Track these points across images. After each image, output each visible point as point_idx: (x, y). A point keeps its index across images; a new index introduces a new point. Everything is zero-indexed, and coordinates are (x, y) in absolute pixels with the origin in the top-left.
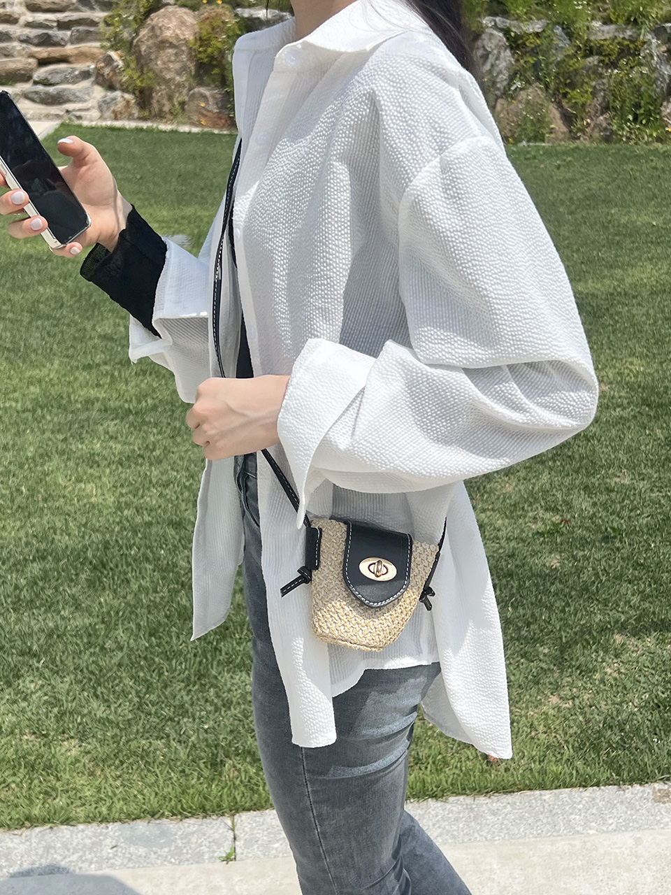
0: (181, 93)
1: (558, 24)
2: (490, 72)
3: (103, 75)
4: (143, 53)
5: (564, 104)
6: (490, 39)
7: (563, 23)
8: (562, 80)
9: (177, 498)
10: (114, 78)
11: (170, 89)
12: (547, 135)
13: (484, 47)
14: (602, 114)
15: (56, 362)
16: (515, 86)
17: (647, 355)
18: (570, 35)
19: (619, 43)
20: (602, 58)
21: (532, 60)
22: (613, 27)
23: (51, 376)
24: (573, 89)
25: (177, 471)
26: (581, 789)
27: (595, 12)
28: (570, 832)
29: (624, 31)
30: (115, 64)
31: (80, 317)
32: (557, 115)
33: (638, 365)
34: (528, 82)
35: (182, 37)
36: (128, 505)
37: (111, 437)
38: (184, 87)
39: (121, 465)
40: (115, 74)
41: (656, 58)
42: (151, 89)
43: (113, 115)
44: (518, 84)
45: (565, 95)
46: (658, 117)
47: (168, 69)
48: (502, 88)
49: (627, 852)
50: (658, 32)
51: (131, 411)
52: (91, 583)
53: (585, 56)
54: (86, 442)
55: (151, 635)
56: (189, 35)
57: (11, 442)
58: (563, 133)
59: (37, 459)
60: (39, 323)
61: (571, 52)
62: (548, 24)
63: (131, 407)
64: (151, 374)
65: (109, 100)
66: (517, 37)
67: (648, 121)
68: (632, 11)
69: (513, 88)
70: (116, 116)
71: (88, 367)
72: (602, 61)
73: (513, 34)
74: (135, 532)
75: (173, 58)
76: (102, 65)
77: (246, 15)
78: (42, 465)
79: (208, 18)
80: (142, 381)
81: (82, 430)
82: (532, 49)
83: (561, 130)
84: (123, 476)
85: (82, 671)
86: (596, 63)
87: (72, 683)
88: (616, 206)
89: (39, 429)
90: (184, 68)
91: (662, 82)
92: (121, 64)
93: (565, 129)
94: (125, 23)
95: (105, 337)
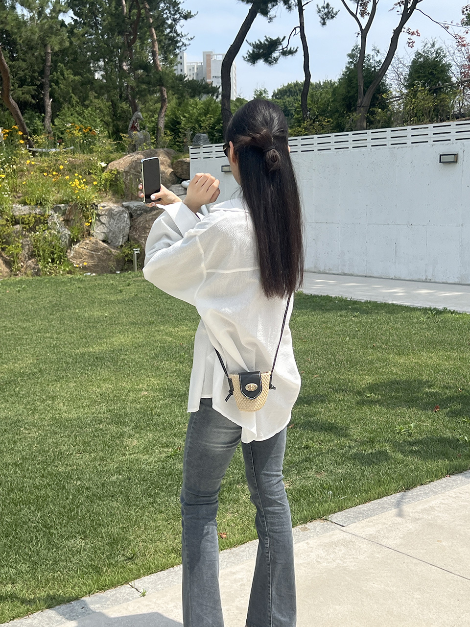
5: (4, 255)
14: (30, 259)
19: (34, 217)
22: (27, 207)
24: (9, 245)
29: (35, 209)
41: (58, 225)
46: (66, 259)
53: (13, 225)
58: (7, 272)
61: (4, 223)
67: (60, 262)
68: (38, 197)
72: (25, 228)
83: (5, 270)
86: (21, 229)
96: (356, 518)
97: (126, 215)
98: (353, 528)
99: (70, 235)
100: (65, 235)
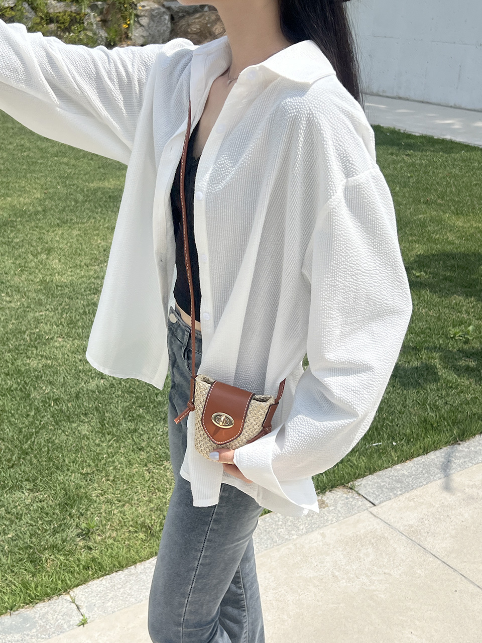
18: (34, 9)
19: (69, 15)
20: (59, 25)
22: (63, 3)
28: (283, 540)
29: (70, 6)
41: (94, 26)
49: (321, 543)
50: (93, 7)
53: (47, 24)
61: (38, 20)
82: (10, 19)
96: (392, 489)
97: (167, 17)
98: (387, 509)
99: (106, 38)
100: (101, 36)
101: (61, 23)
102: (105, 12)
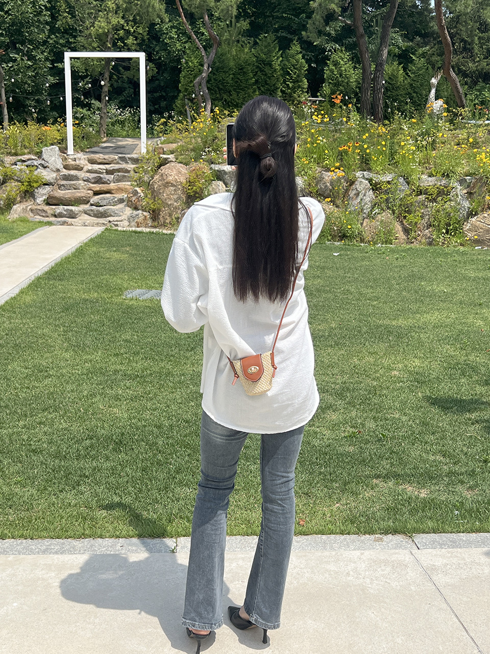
0: (177, 213)
1: (402, 176)
2: (360, 203)
3: (131, 201)
4: (155, 189)
5: (404, 222)
6: (360, 185)
7: (404, 176)
8: (403, 208)
9: (160, 415)
10: (138, 203)
11: (170, 210)
12: (394, 240)
13: (356, 189)
14: (427, 229)
15: (100, 352)
16: (375, 212)
17: (423, 358)
18: (408, 183)
19: (437, 188)
20: (428, 196)
21: (385, 197)
22: (434, 178)
23: (97, 359)
24: (411, 214)
25: (161, 404)
26: (341, 535)
27: (424, 169)
28: (331, 549)
29: (441, 181)
30: (139, 195)
31: (113, 331)
32: (400, 229)
33: (417, 362)
34: (382, 209)
35: (179, 181)
36: (134, 418)
37: (127, 388)
38: (179, 209)
39: (132, 400)
40: (139, 201)
41: (460, 197)
42: (159, 210)
43: (136, 224)
44: (377, 210)
45: (405, 217)
46: (461, 231)
47: (170, 199)
48: (367, 213)
49: (356, 557)
50: (462, 182)
51: (138, 376)
52: (114, 450)
53: (418, 195)
54: (114, 389)
55: (143, 471)
56: (183, 180)
57: (75, 389)
58: (404, 239)
59: (89, 396)
60: (91, 333)
61: (408, 192)
62: (396, 176)
63: (139, 374)
64: (150, 359)
65: (134, 216)
66: (376, 184)
67: (455, 234)
68: (446, 169)
69: (373, 213)
70: (138, 224)
71: (116, 355)
72: (428, 198)
73: (374, 182)
74: (137, 429)
75: (173, 192)
76: (131, 195)
77: (217, 169)
78: (91, 399)
79: (194, 170)
80: (145, 362)
81: (113, 384)
82: (386, 190)
83: (403, 238)
84: (133, 405)
85: (109, 484)
86: (424, 199)
87: (104, 489)
88: (425, 281)
89: (90, 383)
90: (179, 198)
91: (463, 211)
92: (142, 195)
93: (405, 237)
94: (146, 172)
95: (126, 341)
96: (441, 544)
98: (425, 553)
99: (469, 208)
100: (464, 207)
101: (429, 195)
102: (472, 185)
